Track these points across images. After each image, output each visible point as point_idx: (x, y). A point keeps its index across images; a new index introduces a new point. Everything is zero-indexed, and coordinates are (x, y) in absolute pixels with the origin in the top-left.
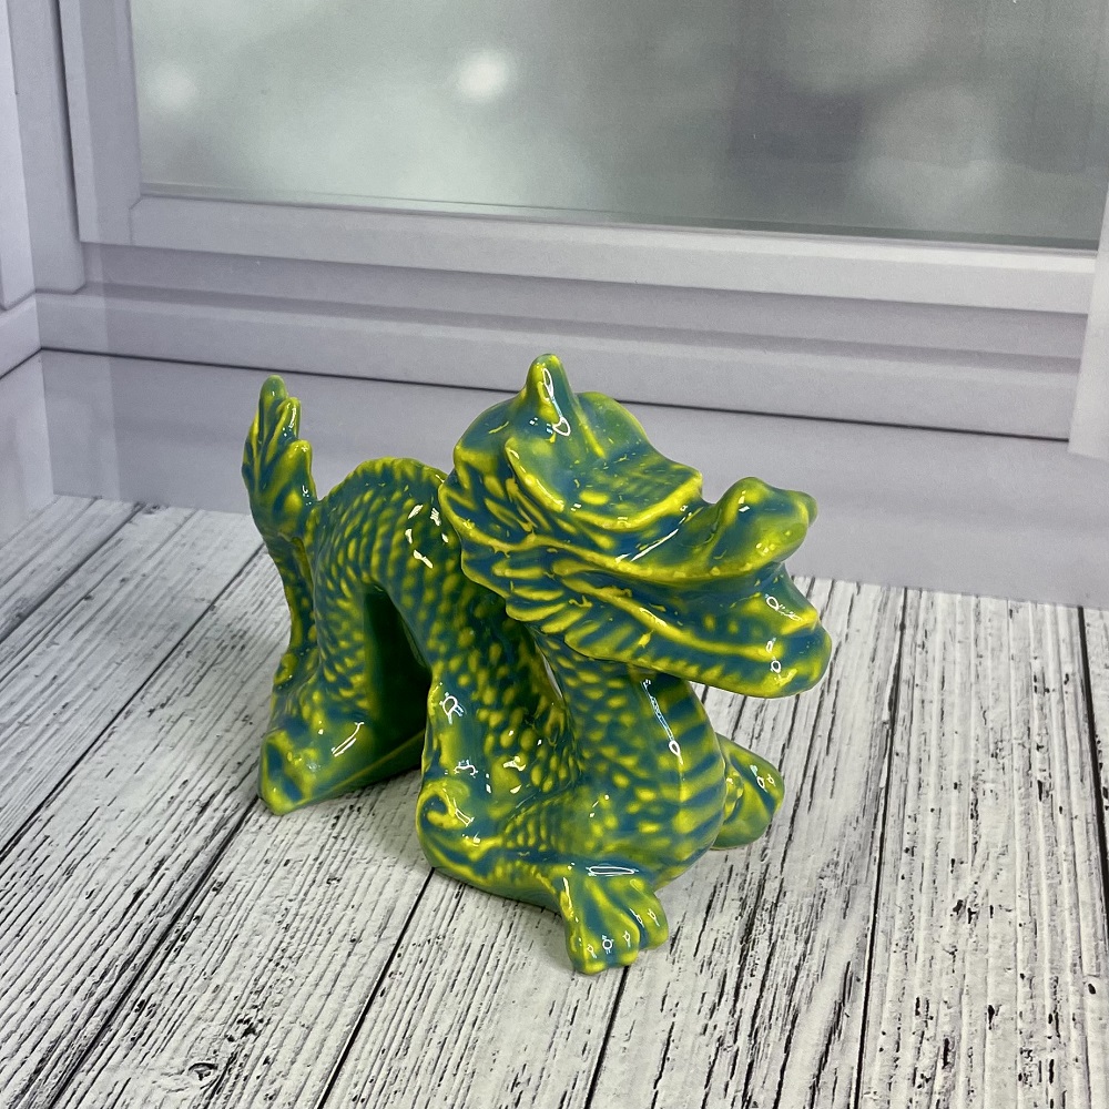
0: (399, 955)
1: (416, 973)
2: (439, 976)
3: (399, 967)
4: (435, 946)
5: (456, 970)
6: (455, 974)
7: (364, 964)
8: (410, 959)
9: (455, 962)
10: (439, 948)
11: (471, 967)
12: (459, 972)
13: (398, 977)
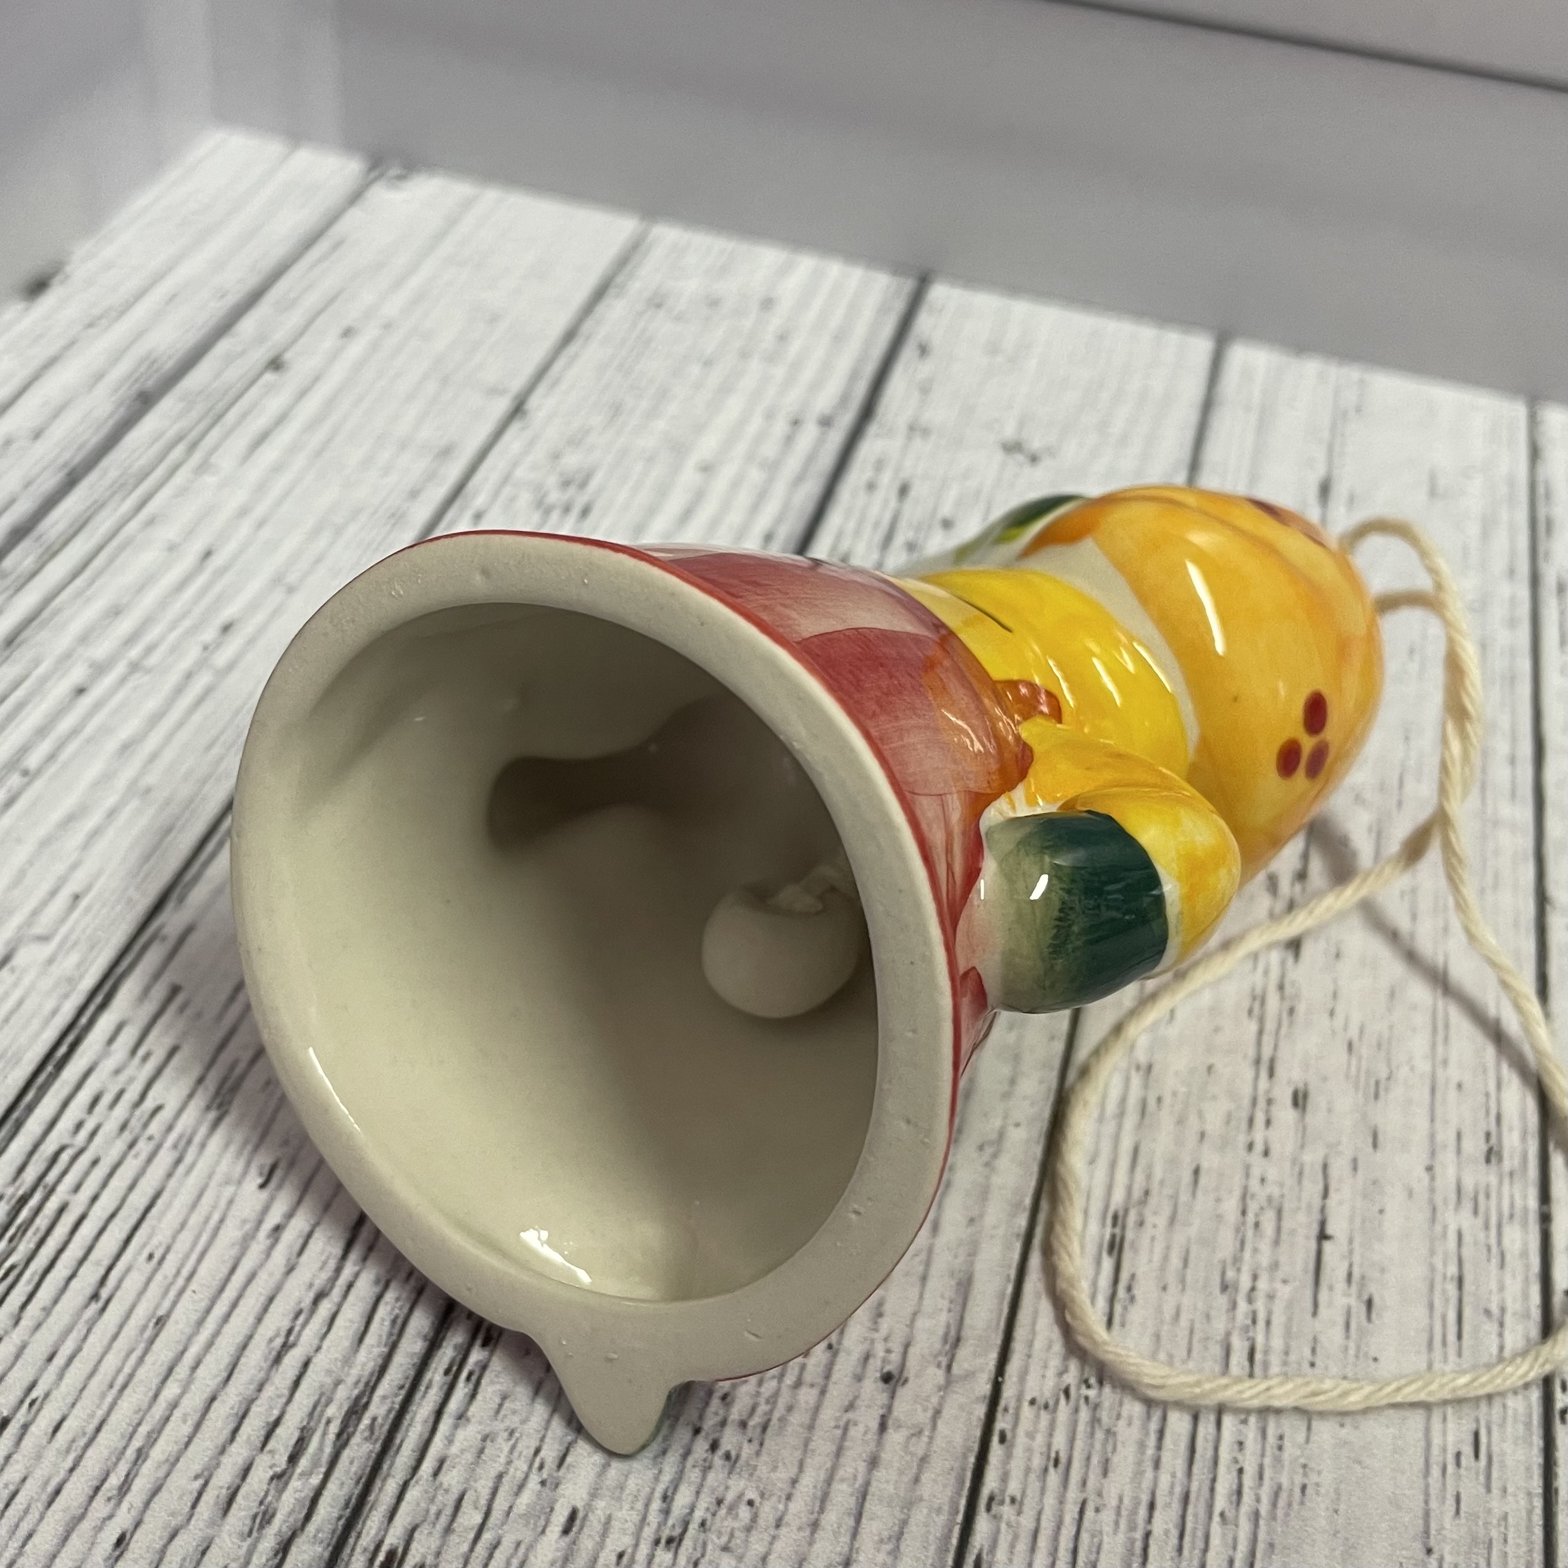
0: (1003, 1439)
1: (1050, 1501)
2: (1107, 1516)
3: (1005, 1478)
4: (1084, 1414)
5: (1145, 1498)
6: (1143, 1512)
7: (924, 1460)
8: (1029, 1450)
9: (1139, 1474)
10: (1095, 1421)
11: (1178, 1490)
12: (1152, 1506)
13: (1007, 1510)
